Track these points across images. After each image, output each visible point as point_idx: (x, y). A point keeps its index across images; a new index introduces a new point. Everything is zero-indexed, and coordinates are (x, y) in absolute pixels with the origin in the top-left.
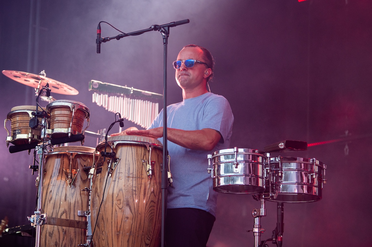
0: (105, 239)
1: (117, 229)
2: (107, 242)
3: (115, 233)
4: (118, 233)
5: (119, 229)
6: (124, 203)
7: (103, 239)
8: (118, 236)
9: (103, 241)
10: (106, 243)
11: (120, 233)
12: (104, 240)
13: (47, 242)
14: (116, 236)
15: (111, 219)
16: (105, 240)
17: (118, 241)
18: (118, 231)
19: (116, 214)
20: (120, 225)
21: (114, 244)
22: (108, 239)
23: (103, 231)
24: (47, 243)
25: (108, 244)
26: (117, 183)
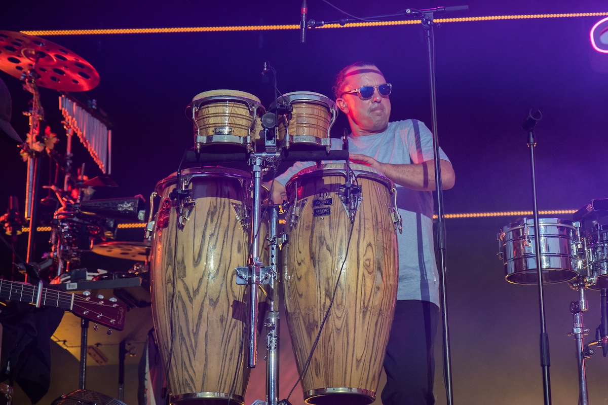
0: (343, 316)
1: (364, 303)
2: (346, 321)
3: (360, 309)
4: (365, 310)
5: (366, 304)
6: (375, 265)
7: (337, 317)
8: (364, 313)
9: (337, 320)
10: (344, 324)
11: (367, 310)
12: (340, 317)
13: (205, 314)
14: (362, 314)
15: (356, 287)
16: (342, 319)
17: (363, 322)
18: (366, 306)
19: (364, 280)
20: (368, 298)
21: (357, 326)
22: (347, 318)
23: (338, 303)
24: (203, 317)
25: (347, 325)
26: (363, 233)
